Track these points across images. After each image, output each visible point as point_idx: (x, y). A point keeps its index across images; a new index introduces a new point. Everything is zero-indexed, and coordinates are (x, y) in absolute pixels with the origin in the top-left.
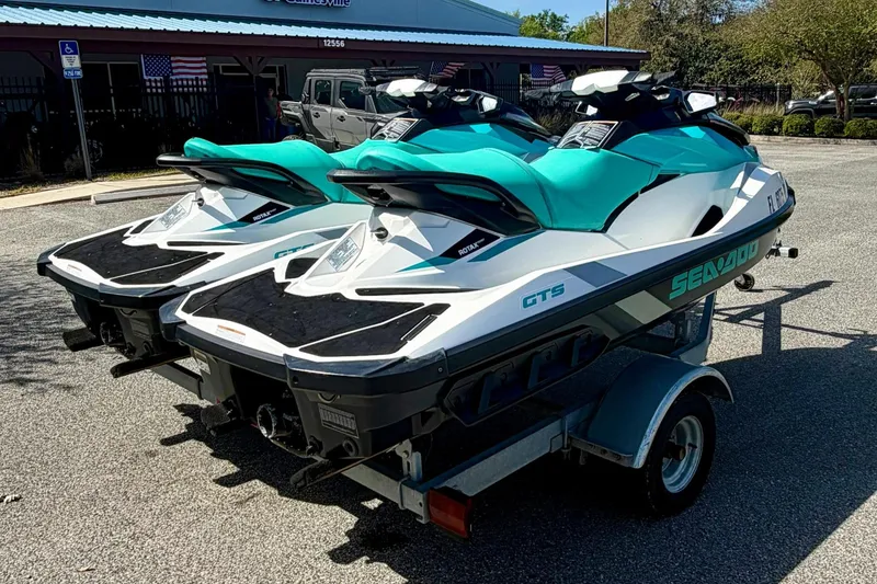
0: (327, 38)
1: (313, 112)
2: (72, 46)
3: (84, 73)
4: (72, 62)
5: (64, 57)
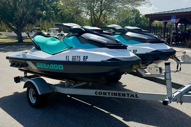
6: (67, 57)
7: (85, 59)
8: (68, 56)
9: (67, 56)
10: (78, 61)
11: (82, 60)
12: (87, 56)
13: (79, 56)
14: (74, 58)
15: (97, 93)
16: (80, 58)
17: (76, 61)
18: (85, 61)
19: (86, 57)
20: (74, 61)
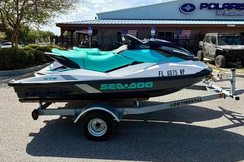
0: (229, 24)
1: (205, 44)
2: (154, 28)
3: (155, 34)
4: (153, 32)
5: (152, 31)
6: (161, 73)
7: (182, 72)
8: (162, 71)
9: (160, 71)
10: (175, 75)
11: (179, 74)
12: (184, 70)
13: (175, 70)
14: (169, 72)
15: (172, 105)
16: (177, 72)
17: (173, 75)
18: (183, 74)
19: (182, 71)
20: (170, 75)
